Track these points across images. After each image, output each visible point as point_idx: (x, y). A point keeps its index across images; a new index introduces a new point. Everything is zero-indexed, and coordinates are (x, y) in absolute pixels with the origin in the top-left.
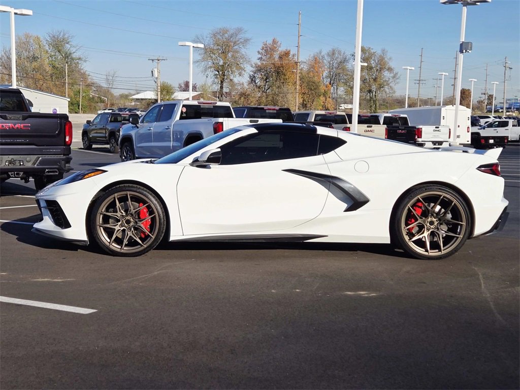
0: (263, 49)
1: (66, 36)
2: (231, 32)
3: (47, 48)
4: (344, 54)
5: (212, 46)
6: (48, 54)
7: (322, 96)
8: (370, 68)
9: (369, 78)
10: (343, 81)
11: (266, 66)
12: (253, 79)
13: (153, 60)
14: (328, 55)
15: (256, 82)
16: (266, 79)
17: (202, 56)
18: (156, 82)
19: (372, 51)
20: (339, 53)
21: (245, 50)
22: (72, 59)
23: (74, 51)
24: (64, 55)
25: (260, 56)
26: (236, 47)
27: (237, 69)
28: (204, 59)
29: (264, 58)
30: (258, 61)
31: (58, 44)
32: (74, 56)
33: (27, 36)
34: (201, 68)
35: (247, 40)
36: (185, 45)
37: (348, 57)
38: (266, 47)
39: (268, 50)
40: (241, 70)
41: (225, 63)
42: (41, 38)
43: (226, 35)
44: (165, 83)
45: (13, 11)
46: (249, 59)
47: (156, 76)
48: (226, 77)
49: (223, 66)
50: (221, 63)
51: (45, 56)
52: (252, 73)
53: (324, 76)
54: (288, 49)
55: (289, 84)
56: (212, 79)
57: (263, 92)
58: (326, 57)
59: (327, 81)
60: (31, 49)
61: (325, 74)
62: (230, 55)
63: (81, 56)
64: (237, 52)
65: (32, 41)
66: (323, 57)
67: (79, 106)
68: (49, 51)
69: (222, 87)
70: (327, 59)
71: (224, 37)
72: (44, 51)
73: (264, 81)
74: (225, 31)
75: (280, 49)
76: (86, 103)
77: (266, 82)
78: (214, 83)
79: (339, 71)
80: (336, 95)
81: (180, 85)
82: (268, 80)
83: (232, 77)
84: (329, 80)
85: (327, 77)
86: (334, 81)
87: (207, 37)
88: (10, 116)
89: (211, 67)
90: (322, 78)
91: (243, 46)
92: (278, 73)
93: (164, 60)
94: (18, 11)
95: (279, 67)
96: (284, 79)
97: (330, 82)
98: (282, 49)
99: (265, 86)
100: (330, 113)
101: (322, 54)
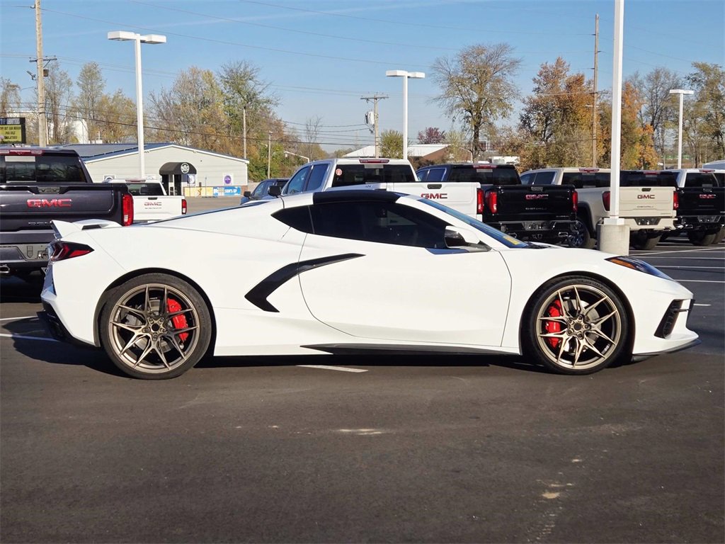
0: (541, 75)
1: (249, 69)
2: (491, 51)
3: (222, 87)
4: (675, 76)
5: (462, 74)
6: (225, 95)
7: (638, 144)
8: (717, 97)
9: (716, 113)
10: (673, 119)
11: (546, 100)
12: (525, 121)
13: (367, 99)
14: (649, 79)
15: (532, 125)
16: (546, 121)
17: (446, 89)
18: (372, 132)
19: (721, 70)
20: (667, 75)
21: (512, 77)
22: (257, 101)
23: (260, 90)
24: (245, 97)
25: (536, 86)
26: (498, 74)
27: (499, 107)
28: (448, 95)
29: (543, 88)
30: (533, 93)
31: (237, 81)
32: (260, 97)
33: (195, 72)
34: (445, 109)
35: (514, 63)
36: (396, 76)
37: (680, 82)
38: (545, 72)
39: (549, 76)
40: (505, 107)
41: (481, 99)
42: (214, 74)
43: (483, 56)
44: (394, 132)
45: (139, 38)
46: (518, 90)
47: (373, 123)
48: (482, 120)
49: (477, 103)
50: (475, 98)
51: (219, 100)
52: (524, 113)
53: (642, 112)
54: (581, 73)
55: (583, 127)
56: (462, 124)
57: (542, 140)
58: (646, 83)
59: (647, 120)
60: (200, 90)
61: (644, 108)
62: (488, 86)
63: (271, 98)
64: (499, 81)
65: (201, 79)
66: (641, 83)
67: (267, 171)
68: (225, 92)
69: (476, 136)
70: (648, 85)
71: (479, 60)
72: (218, 92)
73: (543, 123)
74: (480, 51)
75: (568, 74)
76: (277, 166)
77: (546, 126)
78: (464, 130)
79: (666, 104)
80: (661, 141)
81: (420, 134)
82: (549, 122)
83: (491, 120)
84: (651, 117)
85: (647, 114)
86: (659, 119)
87: (452, 61)
88: (43, 188)
89: (458, 106)
90: (639, 116)
91: (508, 71)
92: (565, 110)
93: (384, 98)
94: (146, 38)
95: (565, 101)
96: (574, 120)
97: (653, 121)
98: (571, 73)
99: (545, 131)
100: (588, 171)
101: (639, 78)
